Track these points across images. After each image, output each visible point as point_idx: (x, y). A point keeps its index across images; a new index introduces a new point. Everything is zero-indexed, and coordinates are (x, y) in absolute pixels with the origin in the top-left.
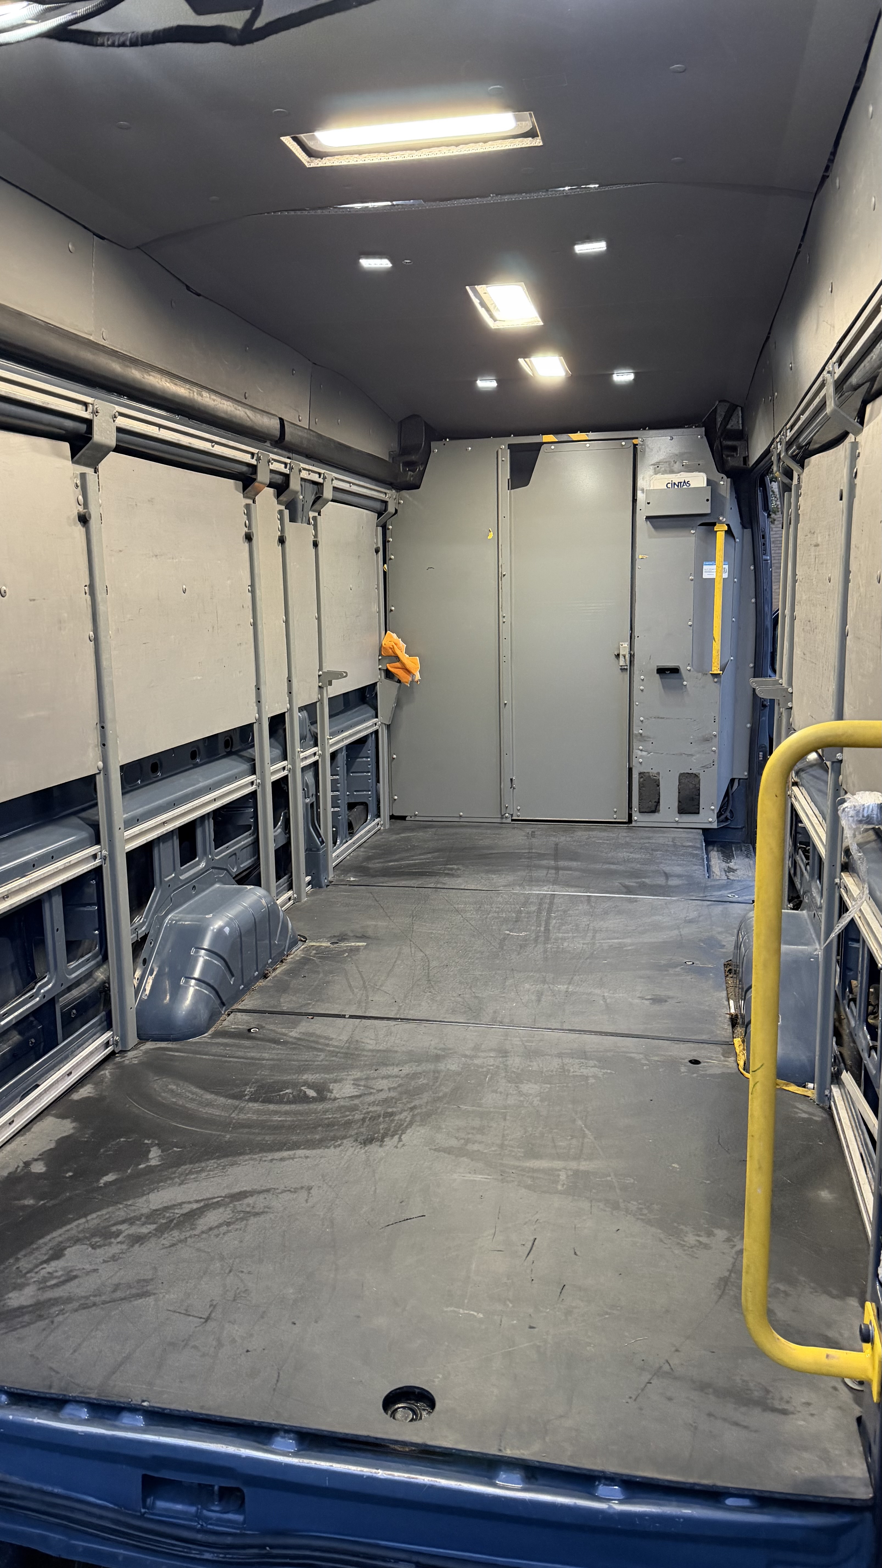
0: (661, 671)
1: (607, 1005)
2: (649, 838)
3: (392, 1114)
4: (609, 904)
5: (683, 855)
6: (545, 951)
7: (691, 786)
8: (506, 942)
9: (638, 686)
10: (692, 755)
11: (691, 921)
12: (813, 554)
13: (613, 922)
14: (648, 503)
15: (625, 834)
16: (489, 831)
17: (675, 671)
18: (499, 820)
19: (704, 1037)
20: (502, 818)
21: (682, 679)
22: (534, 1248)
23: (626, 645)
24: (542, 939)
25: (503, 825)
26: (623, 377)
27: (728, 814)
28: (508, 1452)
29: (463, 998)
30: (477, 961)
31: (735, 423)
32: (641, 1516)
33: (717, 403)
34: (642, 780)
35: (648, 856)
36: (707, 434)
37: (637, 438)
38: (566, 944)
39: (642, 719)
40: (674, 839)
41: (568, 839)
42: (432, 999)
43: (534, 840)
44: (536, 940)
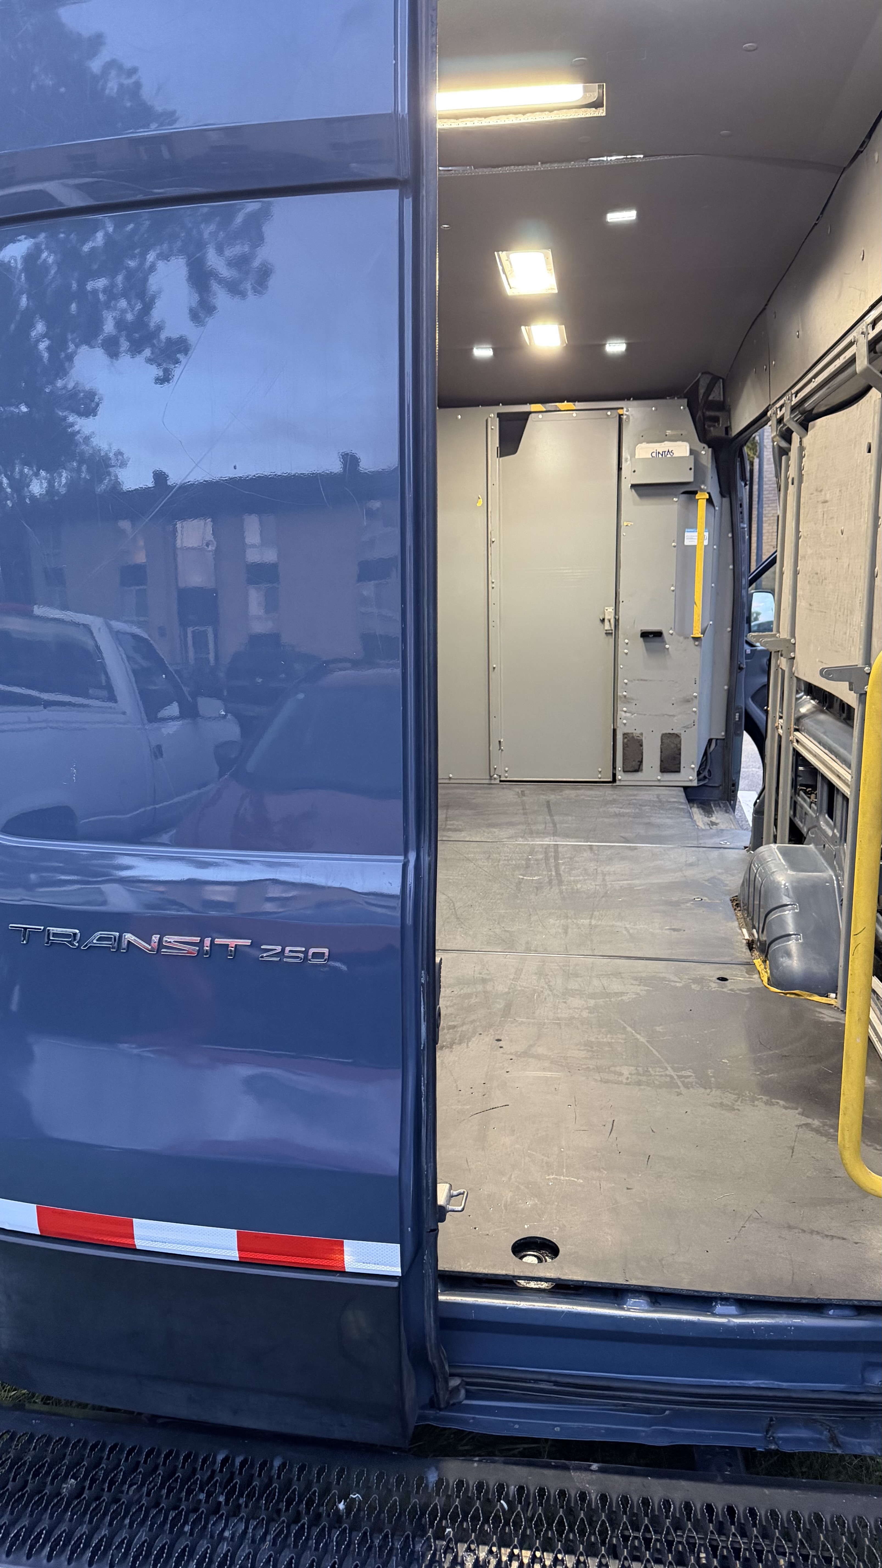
0: (645, 635)
1: (631, 935)
2: (635, 795)
3: (454, 1027)
4: (609, 852)
5: (669, 809)
6: (561, 892)
7: (673, 746)
8: (522, 885)
9: (623, 650)
10: (674, 716)
11: (691, 865)
12: (820, 510)
13: (617, 867)
14: (634, 471)
15: (612, 793)
16: (479, 792)
17: (658, 634)
18: (487, 781)
19: (726, 959)
20: (491, 779)
21: (664, 642)
22: (614, 1128)
23: (611, 610)
24: (555, 882)
25: (493, 786)
26: (616, 347)
27: (706, 773)
28: (633, 1282)
29: (494, 932)
30: (499, 901)
31: (716, 395)
32: (757, 1327)
33: (700, 375)
34: (626, 740)
35: (637, 810)
36: (689, 405)
37: (622, 408)
38: (579, 886)
39: (626, 681)
40: (658, 796)
41: (558, 797)
42: (466, 934)
43: (524, 798)
44: (550, 882)
